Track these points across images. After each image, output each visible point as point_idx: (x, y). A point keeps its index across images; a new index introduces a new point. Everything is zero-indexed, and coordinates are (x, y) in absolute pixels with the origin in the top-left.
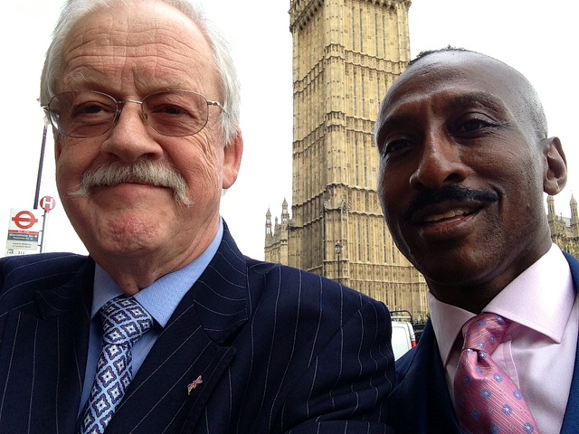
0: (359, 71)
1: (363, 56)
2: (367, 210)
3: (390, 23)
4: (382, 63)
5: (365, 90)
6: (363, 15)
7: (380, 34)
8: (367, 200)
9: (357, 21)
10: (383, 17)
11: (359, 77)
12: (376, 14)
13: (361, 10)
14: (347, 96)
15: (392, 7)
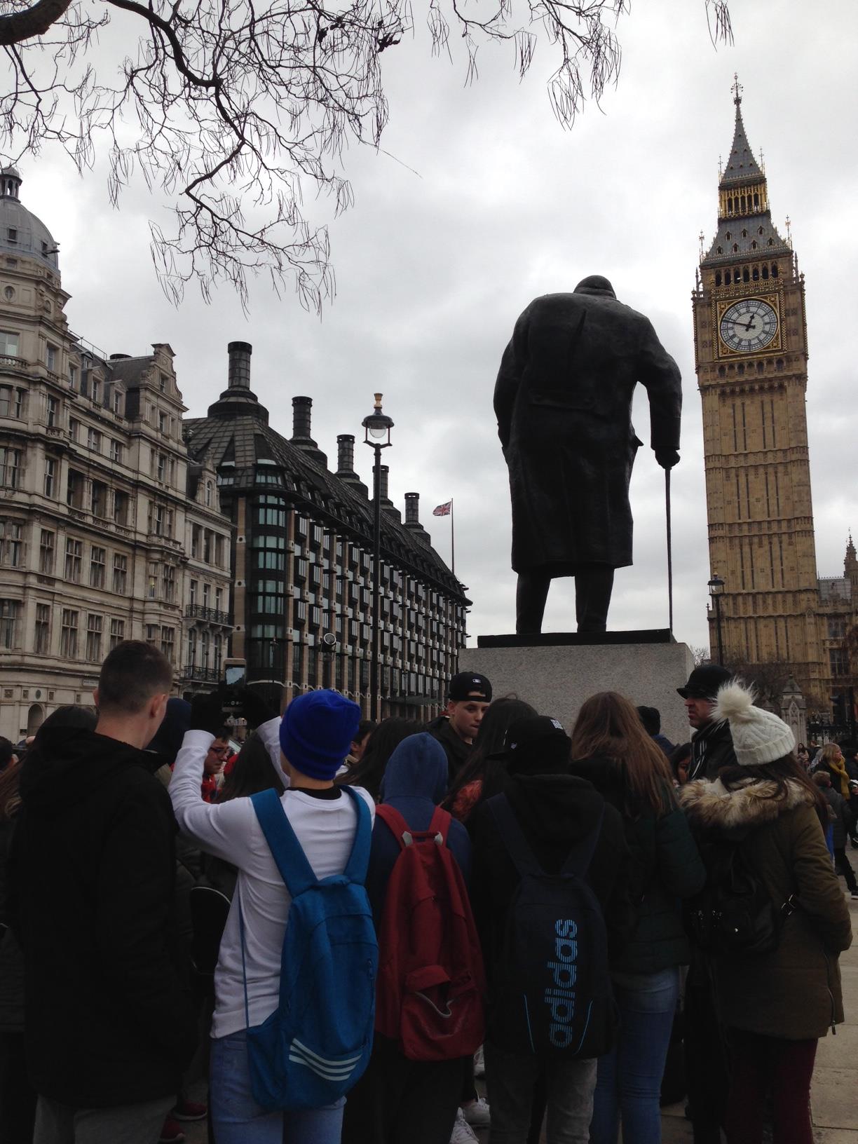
0: (742, 473)
1: (746, 455)
2: (755, 612)
3: (780, 404)
4: (770, 455)
5: (750, 490)
6: (746, 409)
7: (768, 423)
8: (754, 603)
9: (739, 418)
10: (772, 402)
11: (742, 480)
12: (762, 402)
13: (743, 404)
14: (729, 503)
15: (782, 387)
